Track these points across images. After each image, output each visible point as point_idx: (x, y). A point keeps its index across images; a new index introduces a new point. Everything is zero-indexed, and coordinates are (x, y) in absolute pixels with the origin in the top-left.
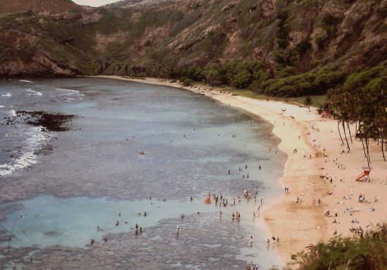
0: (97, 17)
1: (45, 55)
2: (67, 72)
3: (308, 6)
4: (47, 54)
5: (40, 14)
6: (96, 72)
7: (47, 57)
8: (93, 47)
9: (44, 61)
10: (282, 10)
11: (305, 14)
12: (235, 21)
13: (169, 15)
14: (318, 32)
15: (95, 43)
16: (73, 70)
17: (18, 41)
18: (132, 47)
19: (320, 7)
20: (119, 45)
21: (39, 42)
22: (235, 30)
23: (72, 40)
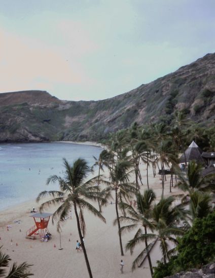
0: (68, 106)
1: (25, 129)
2: (38, 139)
3: (193, 86)
4: (27, 128)
5: (32, 105)
6: (58, 139)
7: (27, 130)
8: (63, 124)
9: (24, 132)
10: (175, 90)
11: (190, 91)
12: (145, 101)
13: (112, 103)
14: (197, 102)
15: (64, 122)
16: (41, 138)
17: (10, 120)
18: (87, 124)
19: (203, 86)
20: (79, 123)
21: (24, 121)
22: (144, 107)
23: (50, 120)
